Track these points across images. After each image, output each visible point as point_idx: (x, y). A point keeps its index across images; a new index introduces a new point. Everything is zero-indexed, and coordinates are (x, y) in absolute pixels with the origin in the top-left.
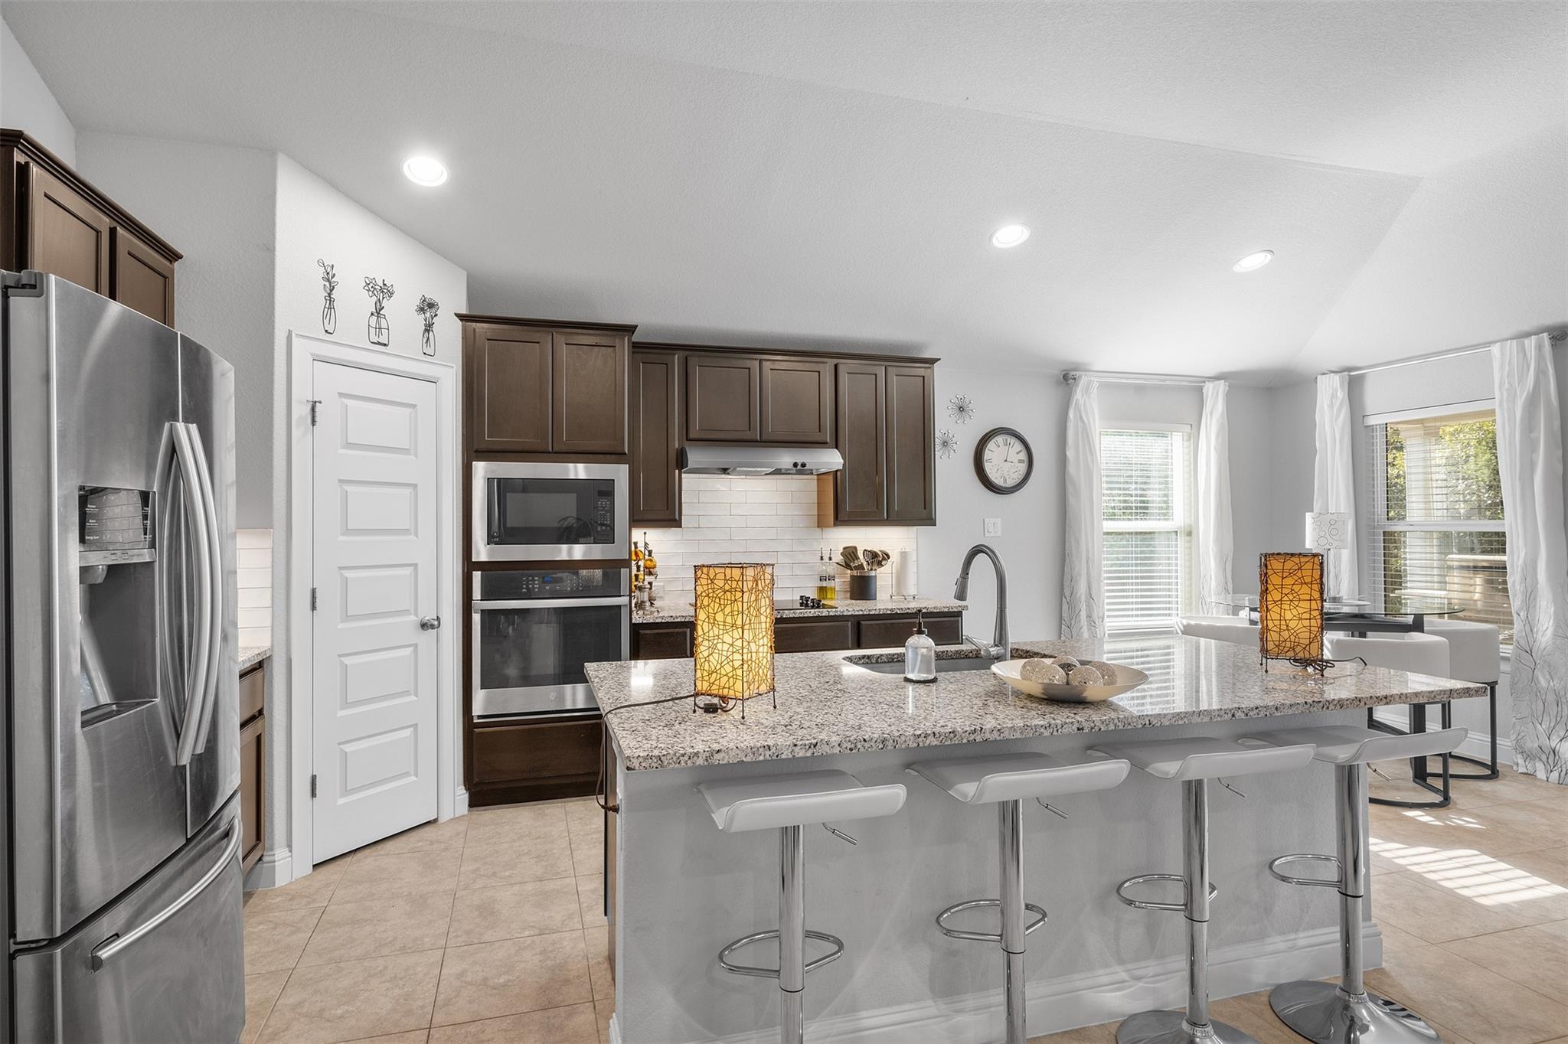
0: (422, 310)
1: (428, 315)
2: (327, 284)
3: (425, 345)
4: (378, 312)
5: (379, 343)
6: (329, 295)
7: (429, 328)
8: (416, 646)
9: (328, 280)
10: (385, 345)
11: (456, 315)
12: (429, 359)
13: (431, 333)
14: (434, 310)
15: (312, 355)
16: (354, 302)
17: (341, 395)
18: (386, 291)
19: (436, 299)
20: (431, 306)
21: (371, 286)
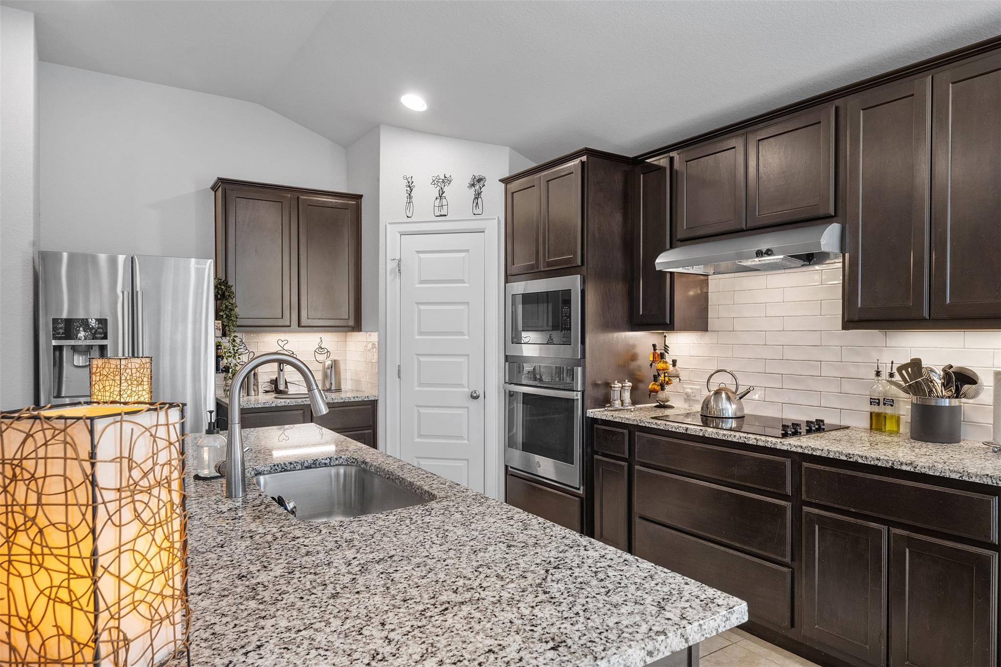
0: (473, 185)
1: (477, 187)
2: (409, 189)
3: (474, 208)
4: (441, 196)
5: (441, 216)
6: (409, 194)
7: (478, 195)
8: (468, 408)
9: (409, 186)
10: (445, 215)
11: (499, 180)
12: (478, 217)
13: (479, 199)
14: (482, 182)
15: (399, 232)
16: (426, 193)
17: (418, 252)
18: (446, 181)
19: (483, 174)
20: (479, 180)
21: (435, 182)
